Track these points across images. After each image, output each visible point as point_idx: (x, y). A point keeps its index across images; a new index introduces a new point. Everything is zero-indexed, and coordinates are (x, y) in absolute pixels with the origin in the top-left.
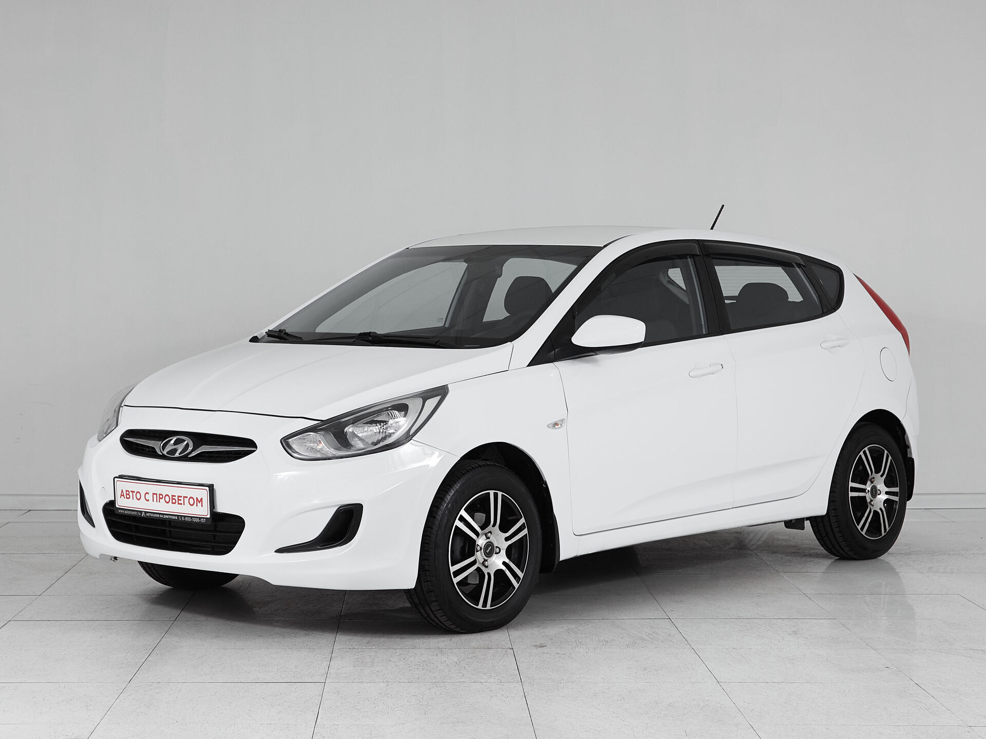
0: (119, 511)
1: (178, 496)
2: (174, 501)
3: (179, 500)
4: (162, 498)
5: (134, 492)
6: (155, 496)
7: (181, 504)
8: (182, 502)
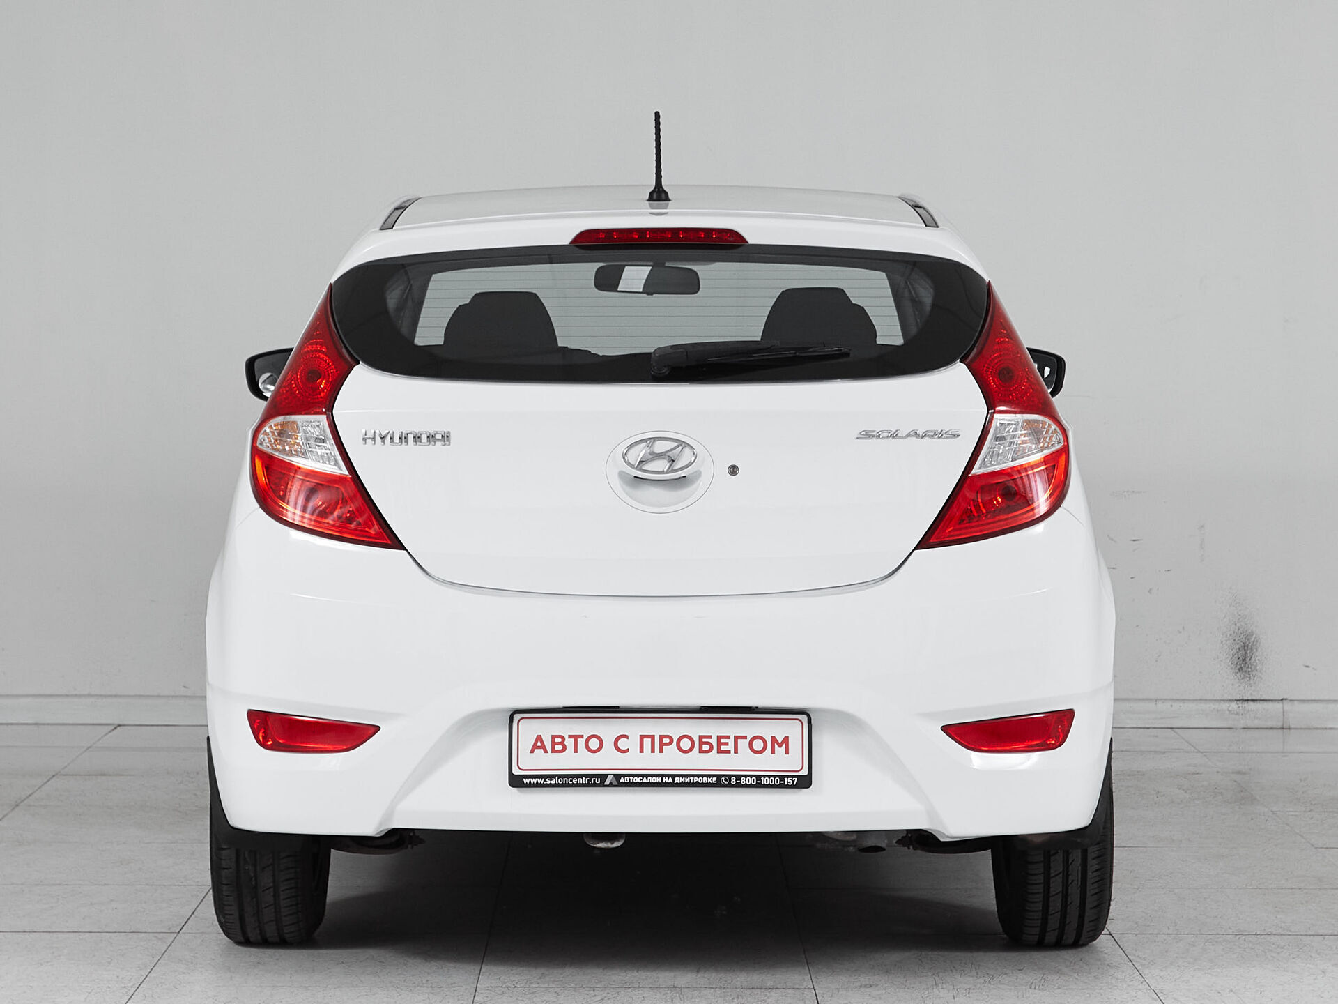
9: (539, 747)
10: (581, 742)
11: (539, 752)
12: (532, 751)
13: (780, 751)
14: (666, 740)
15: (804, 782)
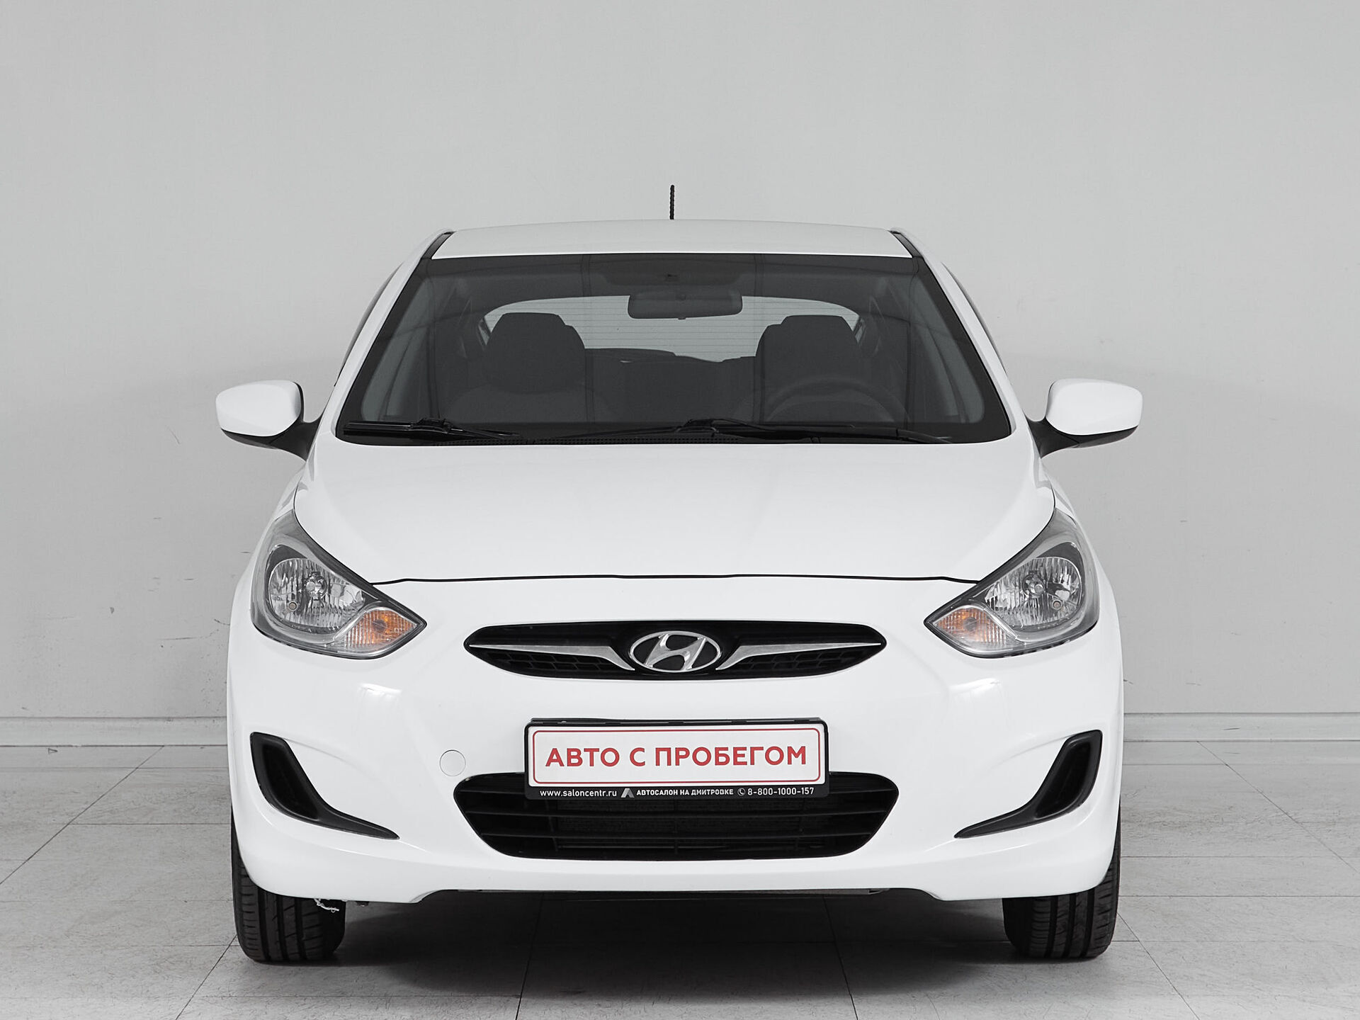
0: (543, 793)
1: (736, 749)
2: (722, 759)
3: (736, 756)
4: (686, 756)
5: (597, 750)
6: (663, 755)
7: (745, 763)
8: (747, 758)
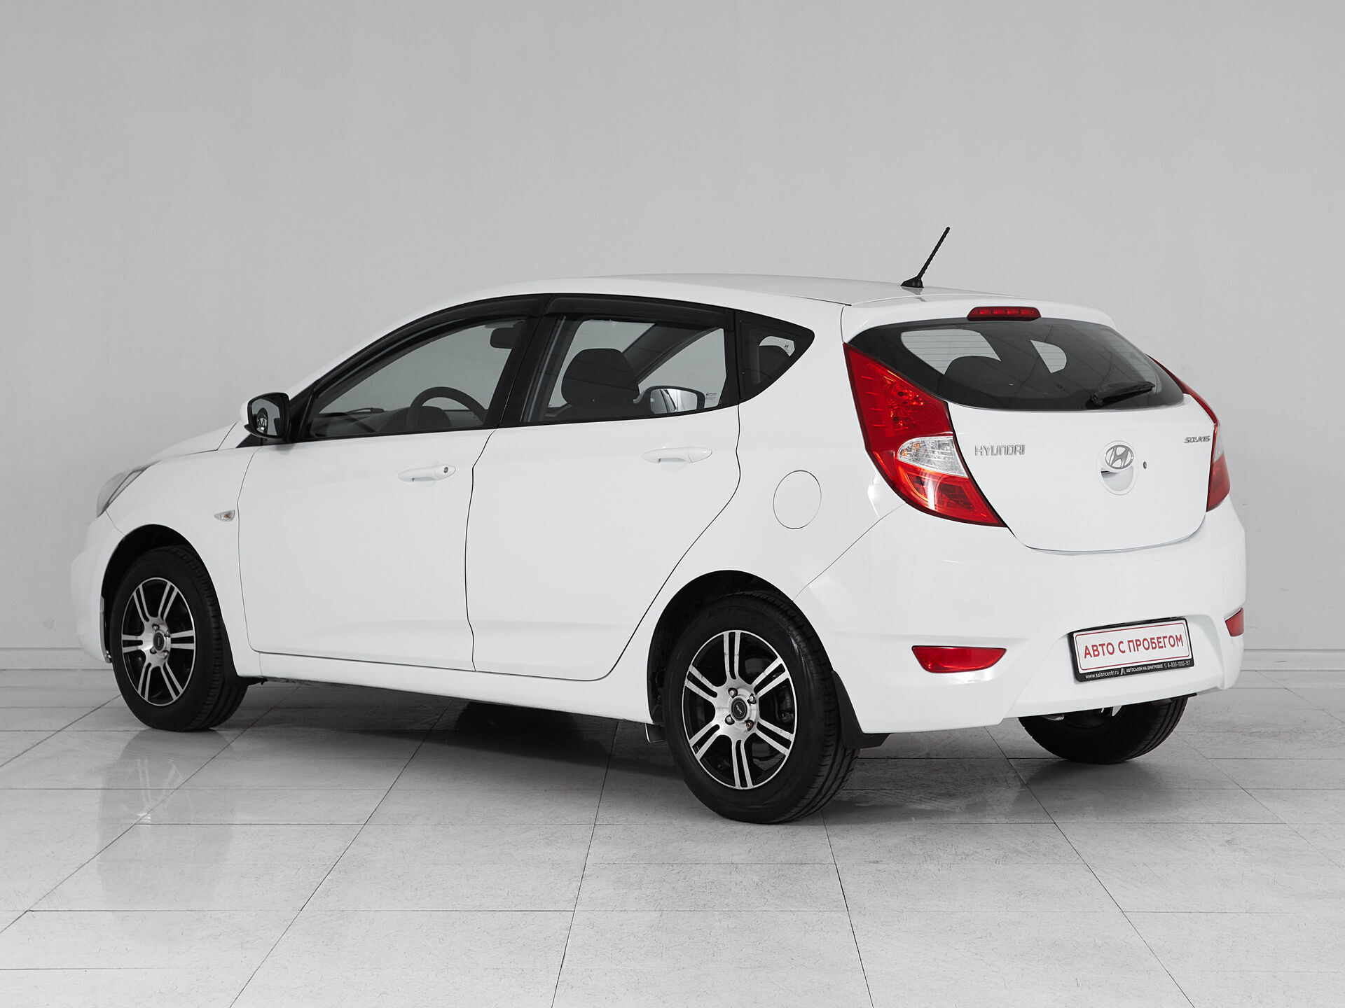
9: (1088, 654)
10: (1105, 647)
11: (1088, 656)
12: (1085, 657)
13: (1180, 643)
14: (1138, 643)
15: (1190, 663)
